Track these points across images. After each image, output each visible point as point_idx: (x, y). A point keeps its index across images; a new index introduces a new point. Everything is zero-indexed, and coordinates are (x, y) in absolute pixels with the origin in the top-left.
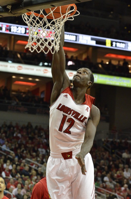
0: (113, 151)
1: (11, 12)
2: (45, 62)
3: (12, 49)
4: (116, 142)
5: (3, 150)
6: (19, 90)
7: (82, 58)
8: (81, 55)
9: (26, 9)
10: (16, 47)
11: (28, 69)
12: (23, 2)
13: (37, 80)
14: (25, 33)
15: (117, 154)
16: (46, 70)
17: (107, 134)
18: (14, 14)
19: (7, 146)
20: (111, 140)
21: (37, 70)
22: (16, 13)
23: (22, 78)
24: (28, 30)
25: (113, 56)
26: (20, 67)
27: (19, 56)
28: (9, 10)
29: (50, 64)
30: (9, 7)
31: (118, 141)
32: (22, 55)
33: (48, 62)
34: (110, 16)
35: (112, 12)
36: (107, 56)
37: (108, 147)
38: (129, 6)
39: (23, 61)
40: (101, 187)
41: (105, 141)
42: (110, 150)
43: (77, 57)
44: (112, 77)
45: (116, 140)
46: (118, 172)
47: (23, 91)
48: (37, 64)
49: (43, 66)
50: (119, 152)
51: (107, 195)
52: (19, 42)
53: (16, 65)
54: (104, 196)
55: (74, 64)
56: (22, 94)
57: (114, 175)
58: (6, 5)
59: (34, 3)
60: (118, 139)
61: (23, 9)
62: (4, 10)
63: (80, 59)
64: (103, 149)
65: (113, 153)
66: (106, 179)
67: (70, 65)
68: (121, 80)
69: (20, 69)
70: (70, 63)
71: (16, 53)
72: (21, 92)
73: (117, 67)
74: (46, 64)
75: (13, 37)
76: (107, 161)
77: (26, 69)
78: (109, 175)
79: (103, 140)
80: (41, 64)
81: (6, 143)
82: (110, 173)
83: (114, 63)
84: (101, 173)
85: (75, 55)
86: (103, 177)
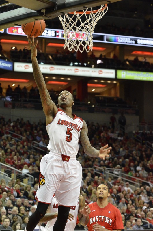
0: (144, 142)
1: (45, 15)
2: (75, 62)
3: (44, 52)
4: (146, 133)
5: (40, 146)
6: (52, 89)
7: (110, 56)
8: (109, 54)
9: (60, 12)
10: (48, 50)
11: (60, 69)
12: (57, 5)
13: (69, 79)
14: (55, 36)
15: (148, 144)
16: (77, 69)
17: (138, 126)
18: (48, 17)
19: (43, 142)
20: (141, 131)
21: (68, 70)
22: (50, 16)
23: (54, 78)
24: (58, 33)
25: (139, 53)
26: (52, 68)
27: (50, 57)
28: (43, 13)
29: (80, 64)
30: (44, 11)
31: (148, 132)
32: (54, 56)
33: (78, 62)
34: (134, 16)
35: (136, 12)
36: (134, 53)
37: (139, 139)
38: (152, 5)
39: (54, 62)
40: (134, 176)
41: (136, 133)
42: (141, 142)
43: (105, 56)
44: (140, 73)
45: (146, 131)
46: (149, 162)
47: (56, 90)
48: (68, 65)
49: (74, 65)
50: (150, 143)
51: (140, 183)
52: (50, 44)
53: (48, 66)
54: (138, 185)
55: (102, 62)
56: (55, 93)
57: (146, 165)
58: (40, 9)
59: (67, 6)
60: (148, 130)
61: (57, 12)
62: (38, 14)
63: (109, 58)
64: (134, 141)
65: (143, 144)
66: (138, 168)
67: (100, 64)
68: (148, 75)
69: (52, 70)
70: (99, 62)
71: (47, 55)
72: (55, 91)
73: (143, 63)
74: (76, 63)
75: (44, 40)
76: (139, 152)
77: (58, 69)
78: (141, 164)
79: (134, 132)
80: (72, 64)
81: (43, 139)
82: (142, 162)
83: (140, 59)
84: (134, 163)
85: (104, 54)
86: (135, 167)
